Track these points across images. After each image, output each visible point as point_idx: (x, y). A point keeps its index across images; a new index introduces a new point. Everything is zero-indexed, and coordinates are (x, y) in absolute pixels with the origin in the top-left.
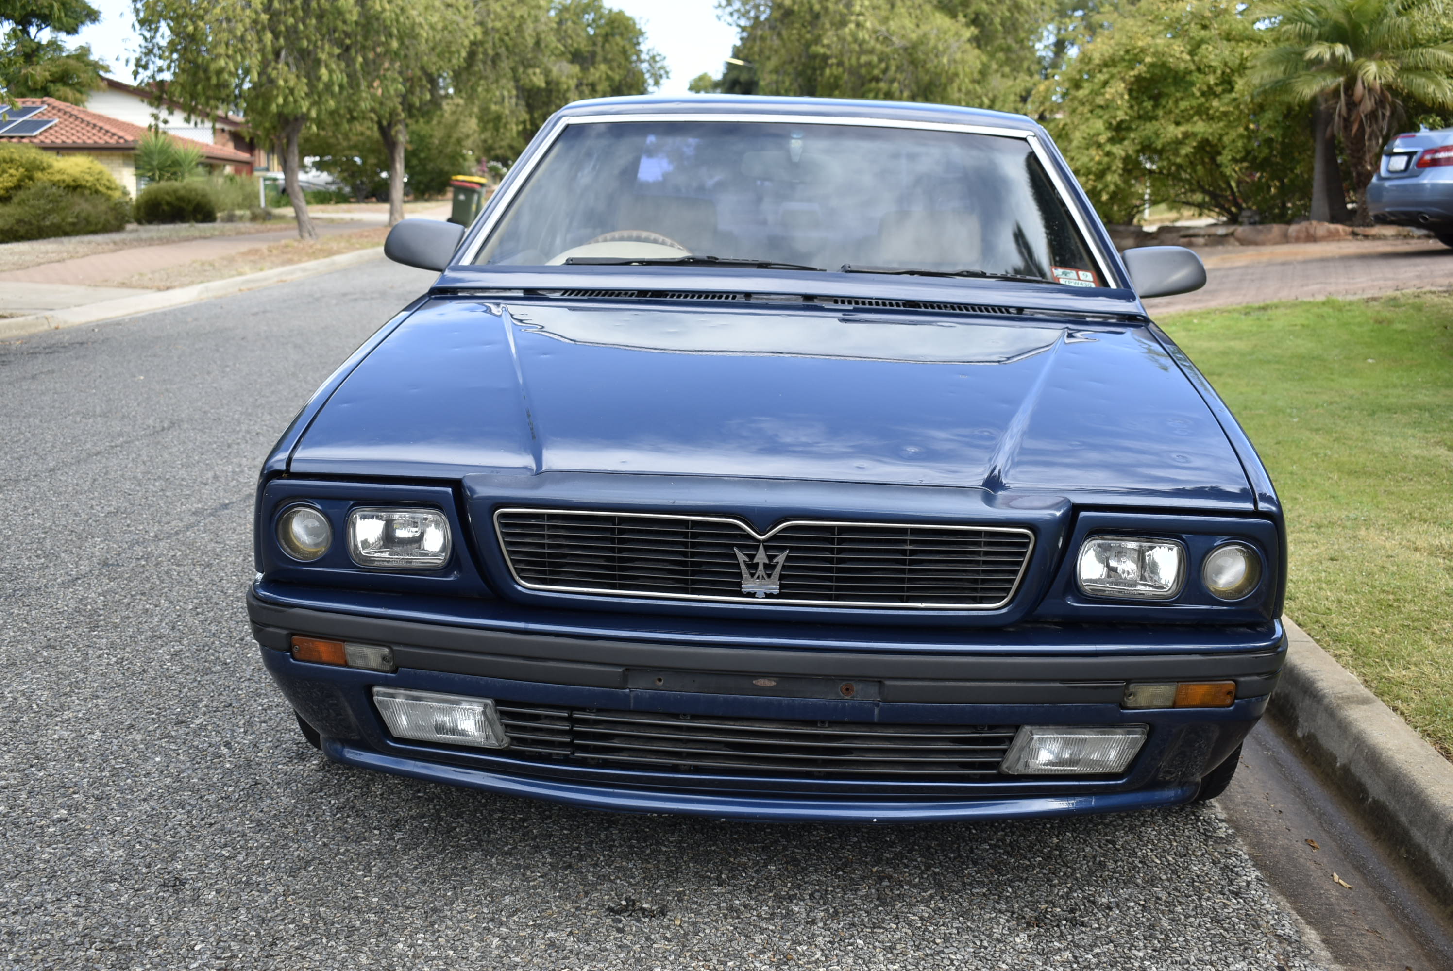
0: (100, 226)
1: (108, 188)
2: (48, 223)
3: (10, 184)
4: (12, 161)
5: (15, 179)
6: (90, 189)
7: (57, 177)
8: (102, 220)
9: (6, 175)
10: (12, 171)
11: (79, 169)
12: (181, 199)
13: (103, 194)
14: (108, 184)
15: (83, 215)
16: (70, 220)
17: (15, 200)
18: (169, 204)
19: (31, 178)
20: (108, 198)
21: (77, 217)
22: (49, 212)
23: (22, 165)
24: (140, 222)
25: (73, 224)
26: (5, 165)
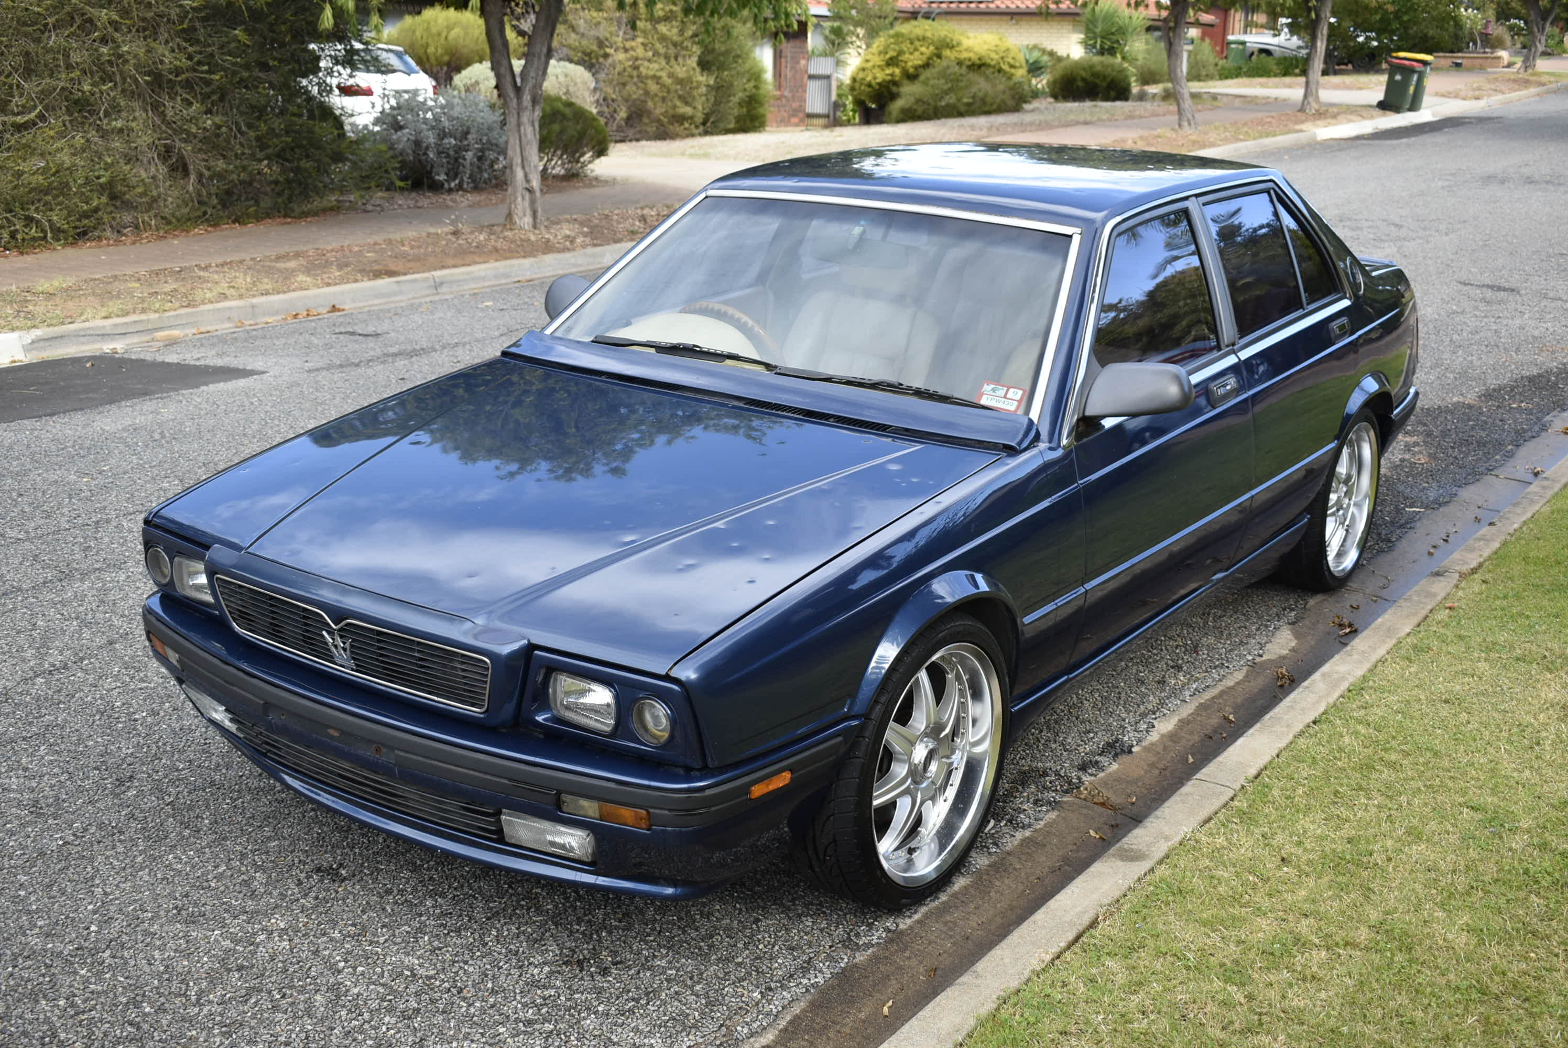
0: (995, 106)
1: (1012, 66)
2: (943, 103)
3: (920, 62)
4: (924, 38)
5: (924, 58)
6: (994, 67)
7: (965, 55)
8: (998, 101)
9: (916, 54)
10: (923, 49)
11: (986, 47)
12: (1096, 75)
13: (1005, 73)
14: (1012, 62)
15: (981, 94)
16: (965, 100)
17: (922, 78)
18: (1083, 80)
19: (939, 56)
20: (1010, 77)
21: (973, 97)
22: (947, 92)
23: (932, 43)
24: (1055, 97)
25: (968, 104)
26: (917, 43)
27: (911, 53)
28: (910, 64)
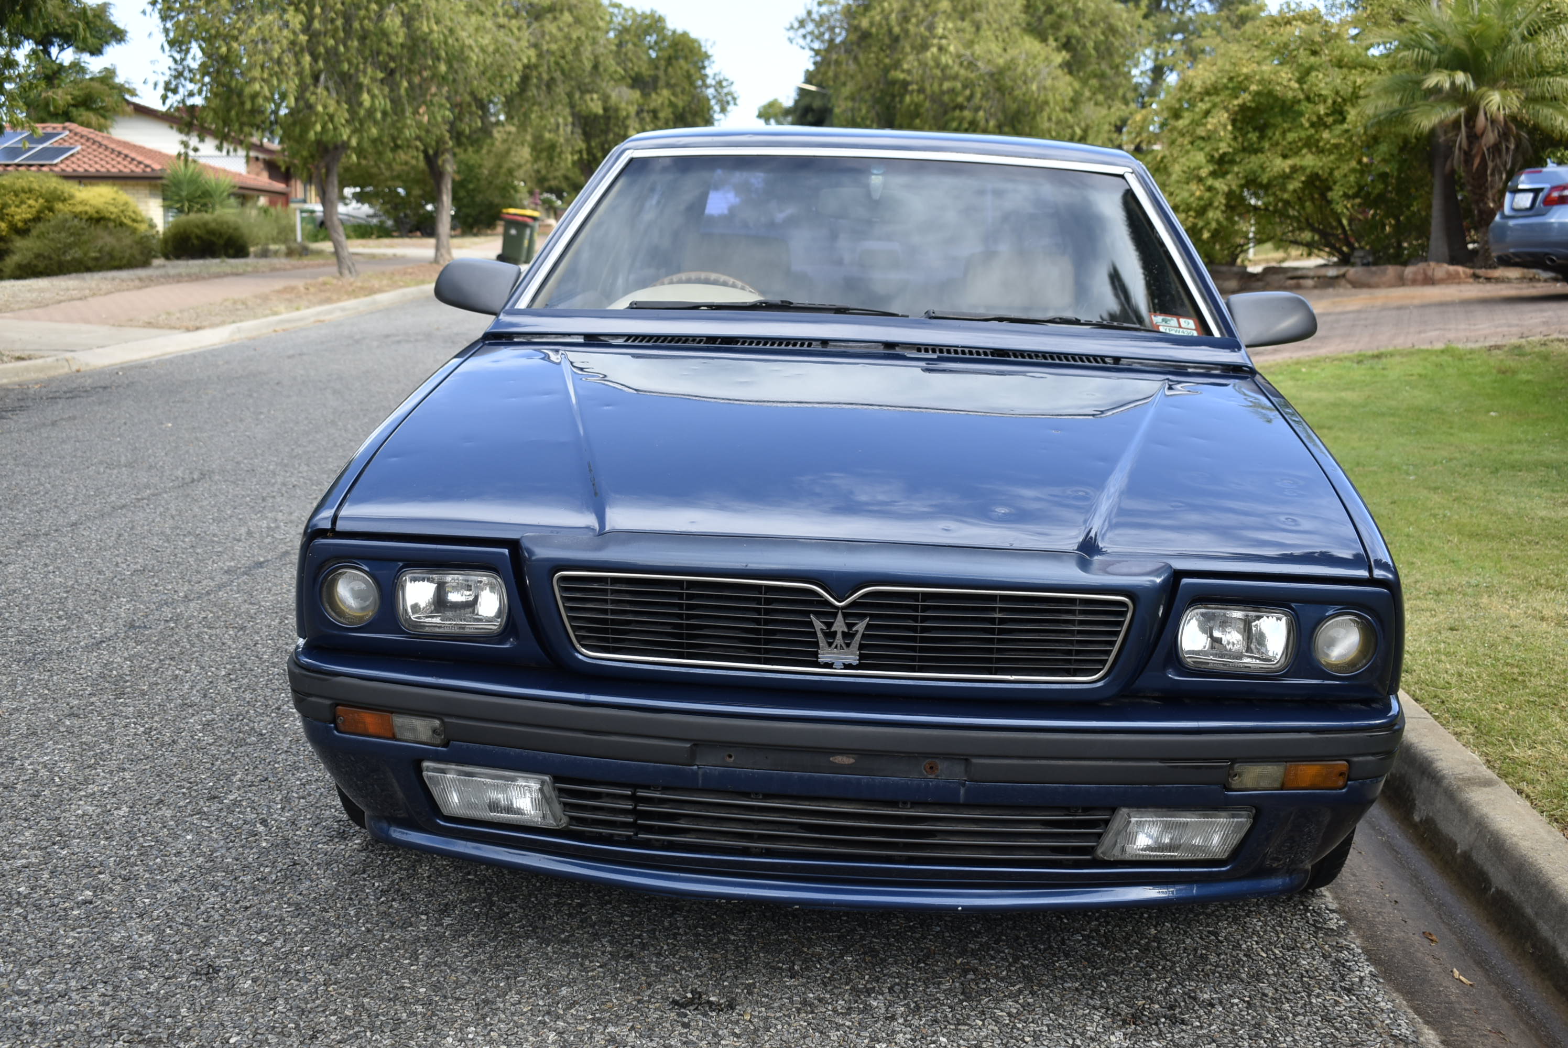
0: (124, 261)
1: (134, 221)
2: (69, 258)
3: (29, 216)
4: (31, 191)
5: (34, 211)
6: (114, 221)
7: (79, 208)
8: (127, 255)
9: (24, 206)
10: (31, 202)
11: (103, 200)
12: (212, 232)
13: (128, 227)
14: (133, 216)
15: (107, 249)
16: (93, 255)
17: (34, 232)
18: (199, 237)
19: (51, 210)
20: (134, 231)
21: (100, 251)
22: (70, 246)
23: (41, 195)
24: (167, 257)
25: (96, 259)
26: (23, 195)
27: (17, 206)
28: (17, 218)
